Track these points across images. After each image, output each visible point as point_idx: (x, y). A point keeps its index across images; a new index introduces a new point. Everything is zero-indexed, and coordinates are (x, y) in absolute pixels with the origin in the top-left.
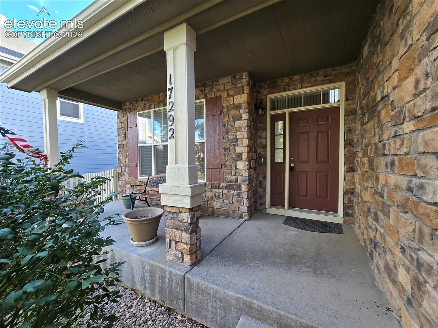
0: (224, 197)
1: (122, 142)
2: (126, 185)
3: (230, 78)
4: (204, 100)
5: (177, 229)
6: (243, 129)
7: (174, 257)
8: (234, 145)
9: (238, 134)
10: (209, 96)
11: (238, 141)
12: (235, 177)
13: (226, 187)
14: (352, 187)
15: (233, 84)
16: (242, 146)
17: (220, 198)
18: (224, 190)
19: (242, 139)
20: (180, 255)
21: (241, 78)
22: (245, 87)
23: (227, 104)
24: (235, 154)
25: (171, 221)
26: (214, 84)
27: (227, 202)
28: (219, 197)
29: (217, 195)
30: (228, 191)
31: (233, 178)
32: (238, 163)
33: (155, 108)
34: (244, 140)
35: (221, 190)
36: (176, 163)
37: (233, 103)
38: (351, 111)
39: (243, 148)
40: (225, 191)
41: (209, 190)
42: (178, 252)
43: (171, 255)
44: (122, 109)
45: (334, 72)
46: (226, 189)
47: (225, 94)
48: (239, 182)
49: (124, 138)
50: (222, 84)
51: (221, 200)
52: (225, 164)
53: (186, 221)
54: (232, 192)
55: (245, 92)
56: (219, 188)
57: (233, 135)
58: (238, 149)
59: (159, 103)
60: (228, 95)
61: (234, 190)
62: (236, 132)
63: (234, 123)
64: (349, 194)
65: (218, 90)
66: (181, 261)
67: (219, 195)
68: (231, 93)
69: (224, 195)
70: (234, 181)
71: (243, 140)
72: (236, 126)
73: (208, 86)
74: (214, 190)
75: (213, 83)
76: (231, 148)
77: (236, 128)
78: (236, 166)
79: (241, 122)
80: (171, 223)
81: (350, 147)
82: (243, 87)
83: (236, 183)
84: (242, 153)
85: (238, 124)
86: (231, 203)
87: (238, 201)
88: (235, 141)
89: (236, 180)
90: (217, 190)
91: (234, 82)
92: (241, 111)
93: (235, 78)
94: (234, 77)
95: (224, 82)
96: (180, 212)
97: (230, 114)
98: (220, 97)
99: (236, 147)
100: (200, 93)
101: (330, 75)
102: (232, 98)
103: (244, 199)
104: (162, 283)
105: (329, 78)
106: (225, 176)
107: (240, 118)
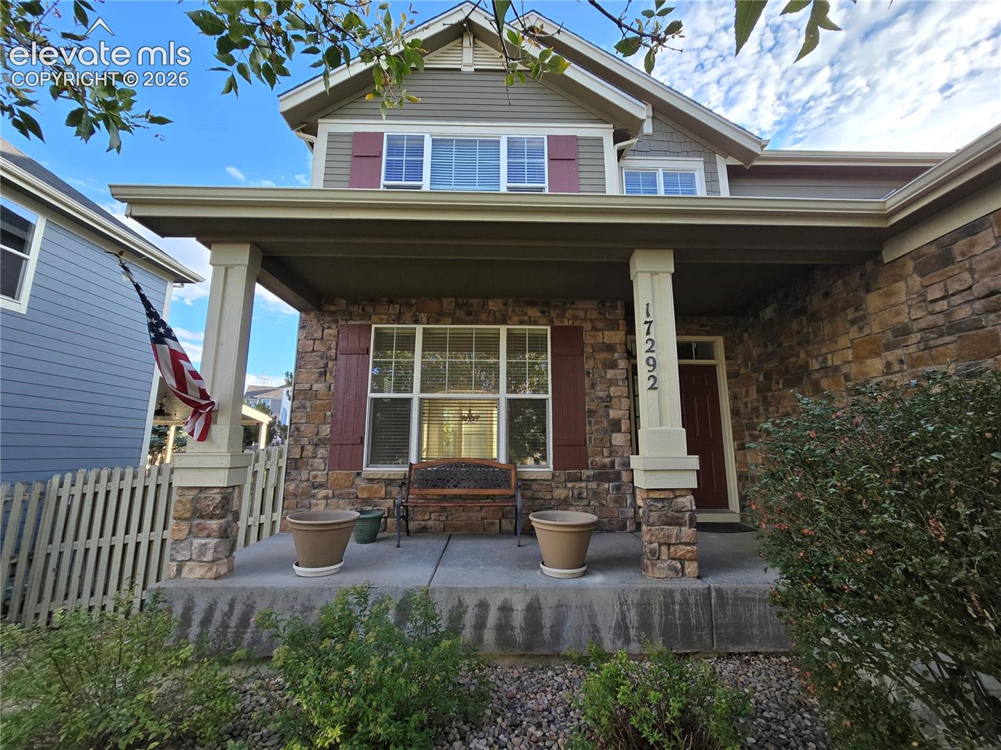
0: (590, 496)
1: (311, 386)
2: (314, 491)
3: (596, 303)
4: (549, 328)
5: (670, 525)
6: (620, 383)
7: (669, 572)
8: (606, 407)
9: (612, 389)
10: (557, 323)
11: (613, 400)
12: (610, 459)
13: (595, 478)
14: (746, 470)
15: (600, 313)
16: (620, 409)
17: (582, 498)
18: (589, 484)
19: (620, 397)
20: (679, 565)
21: (615, 307)
22: (621, 321)
23: (592, 342)
24: (609, 421)
25: (659, 513)
26: (568, 306)
27: (597, 504)
28: (580, 497)
29: (576, 492)
30: (598, 484)
31: (607, 460)
32: (614, 435)
33: (428, 324)
34: (623, 400)
35: (583, 484)
36: (660, 425)
37: (603, 342)
38: (733, 373)
39: (623, 412)
40: (593, 485)
41: (561, 486)
42: (674, 562)
43: (663, 569)
44: (320, 310)
45: (711, 323)
46: (593, 481)
47: (587, 326)
48: (617, 468)
49: (320, 377)
50: (582, 309)
51: (585, 502)
52: (590, 438)
53: (690, 508)
54: (606, 486)
55: (621, 328)
56: (581, 481)
57: (605, 391)
58: (613, 414)
59: (440, 315)
60: (594, 329)
61: (609, 481)
62: (610, 387)
63: (605, 372)
64: (743, 480)
65: (575, 318)
66: (680, 575)
67: (580, 493)
68: (600, 325)
69: (590, 492)
70: (609, 465)
71: (620, 400)
72: (608, 377)
73: (555, 306)
74: (570, 485)
75: (564, 305)
76: (601, 412)
77: (609, 379)
78: (610, 440)
79: (616, 371)
80: (660, 517)
81: (738, 418)
82: (618, 321)
83: (612, 469)
84: (620, 421)
85: (610, 373)
86: (603, 505)
87: (616, 501)
88: (609, 399)
89: (613, 463)
90: (578, 485)
91: (602, 311)
92: (616, 355)
93: (604, 306)
94: (603, 303)
95: (585, 307)
96: (676, 497)
97: (597, 357)
98: (580, 330)
99: (610, 410)
100: (539, 314)
101: (707, 326)
102: (600, 333)
103: (627, 496)
104: (666, 616)
105: (705, 328)
106: (592, 459)
107: (614, 365)
